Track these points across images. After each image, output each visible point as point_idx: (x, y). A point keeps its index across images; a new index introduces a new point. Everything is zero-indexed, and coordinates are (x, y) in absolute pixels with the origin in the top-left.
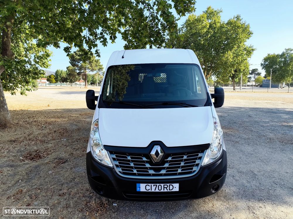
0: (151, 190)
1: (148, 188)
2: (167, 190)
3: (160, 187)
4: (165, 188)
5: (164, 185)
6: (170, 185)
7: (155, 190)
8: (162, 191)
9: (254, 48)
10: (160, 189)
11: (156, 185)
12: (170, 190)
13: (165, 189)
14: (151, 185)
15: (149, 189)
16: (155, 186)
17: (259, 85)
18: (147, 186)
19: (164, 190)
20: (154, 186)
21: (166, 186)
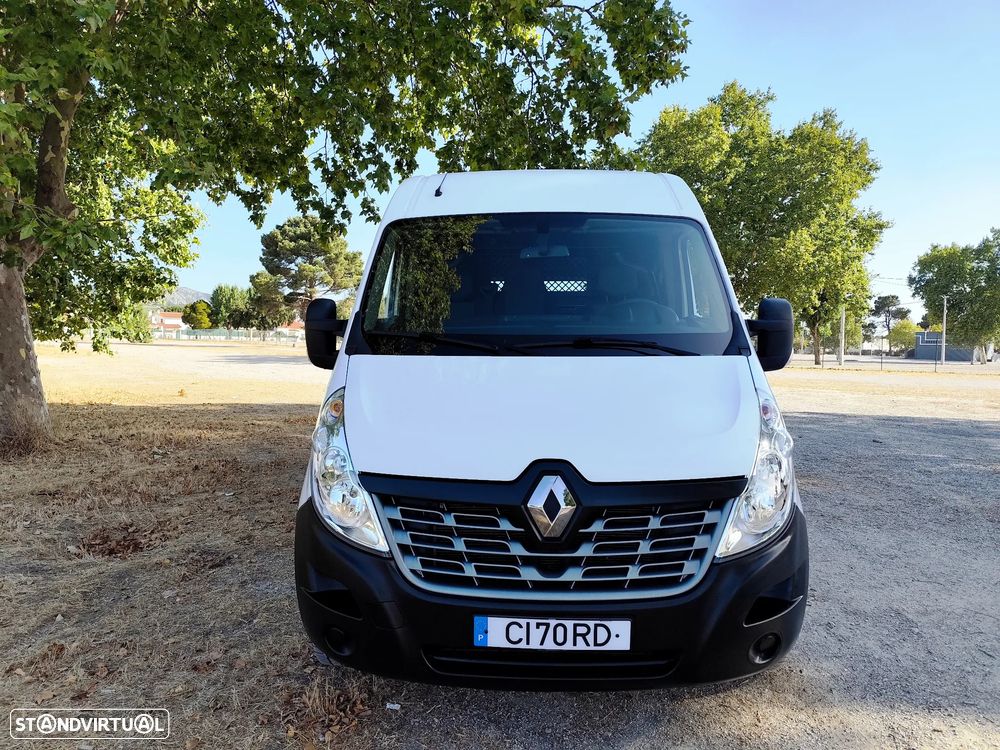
0: (528, 643)
1: (517, 633)
2: (588, 644)
3: (560, 630)
4: (580, 635)
5: (575, 626)
6: (596, 626)
7: (542, 643)
8: (569, 646)
9: (884, 219)
10: (560, 639)
11: (548, 625)
12: (596, 644)
13: (580, 639)
14: (528, 624)
15: (520, 640)
16: (543, 628)
17: (902, 351)
18: (514, 628)
19: (575, 644)
20: (538, 626)
21: (581, 630)
